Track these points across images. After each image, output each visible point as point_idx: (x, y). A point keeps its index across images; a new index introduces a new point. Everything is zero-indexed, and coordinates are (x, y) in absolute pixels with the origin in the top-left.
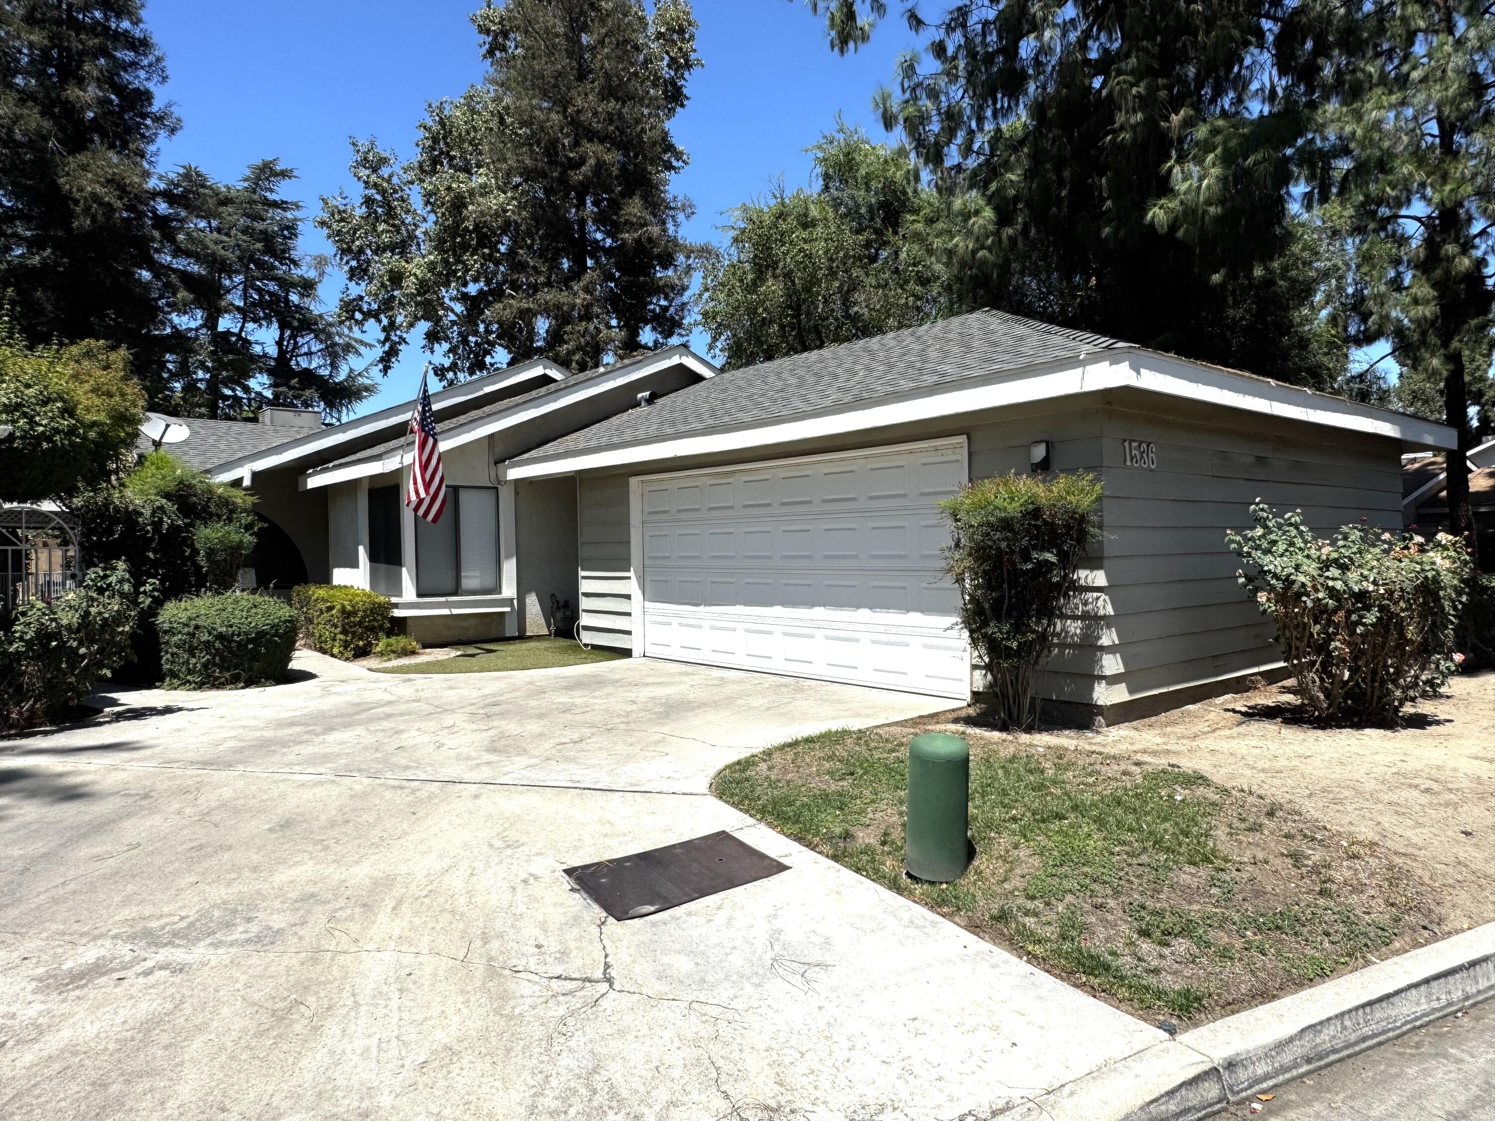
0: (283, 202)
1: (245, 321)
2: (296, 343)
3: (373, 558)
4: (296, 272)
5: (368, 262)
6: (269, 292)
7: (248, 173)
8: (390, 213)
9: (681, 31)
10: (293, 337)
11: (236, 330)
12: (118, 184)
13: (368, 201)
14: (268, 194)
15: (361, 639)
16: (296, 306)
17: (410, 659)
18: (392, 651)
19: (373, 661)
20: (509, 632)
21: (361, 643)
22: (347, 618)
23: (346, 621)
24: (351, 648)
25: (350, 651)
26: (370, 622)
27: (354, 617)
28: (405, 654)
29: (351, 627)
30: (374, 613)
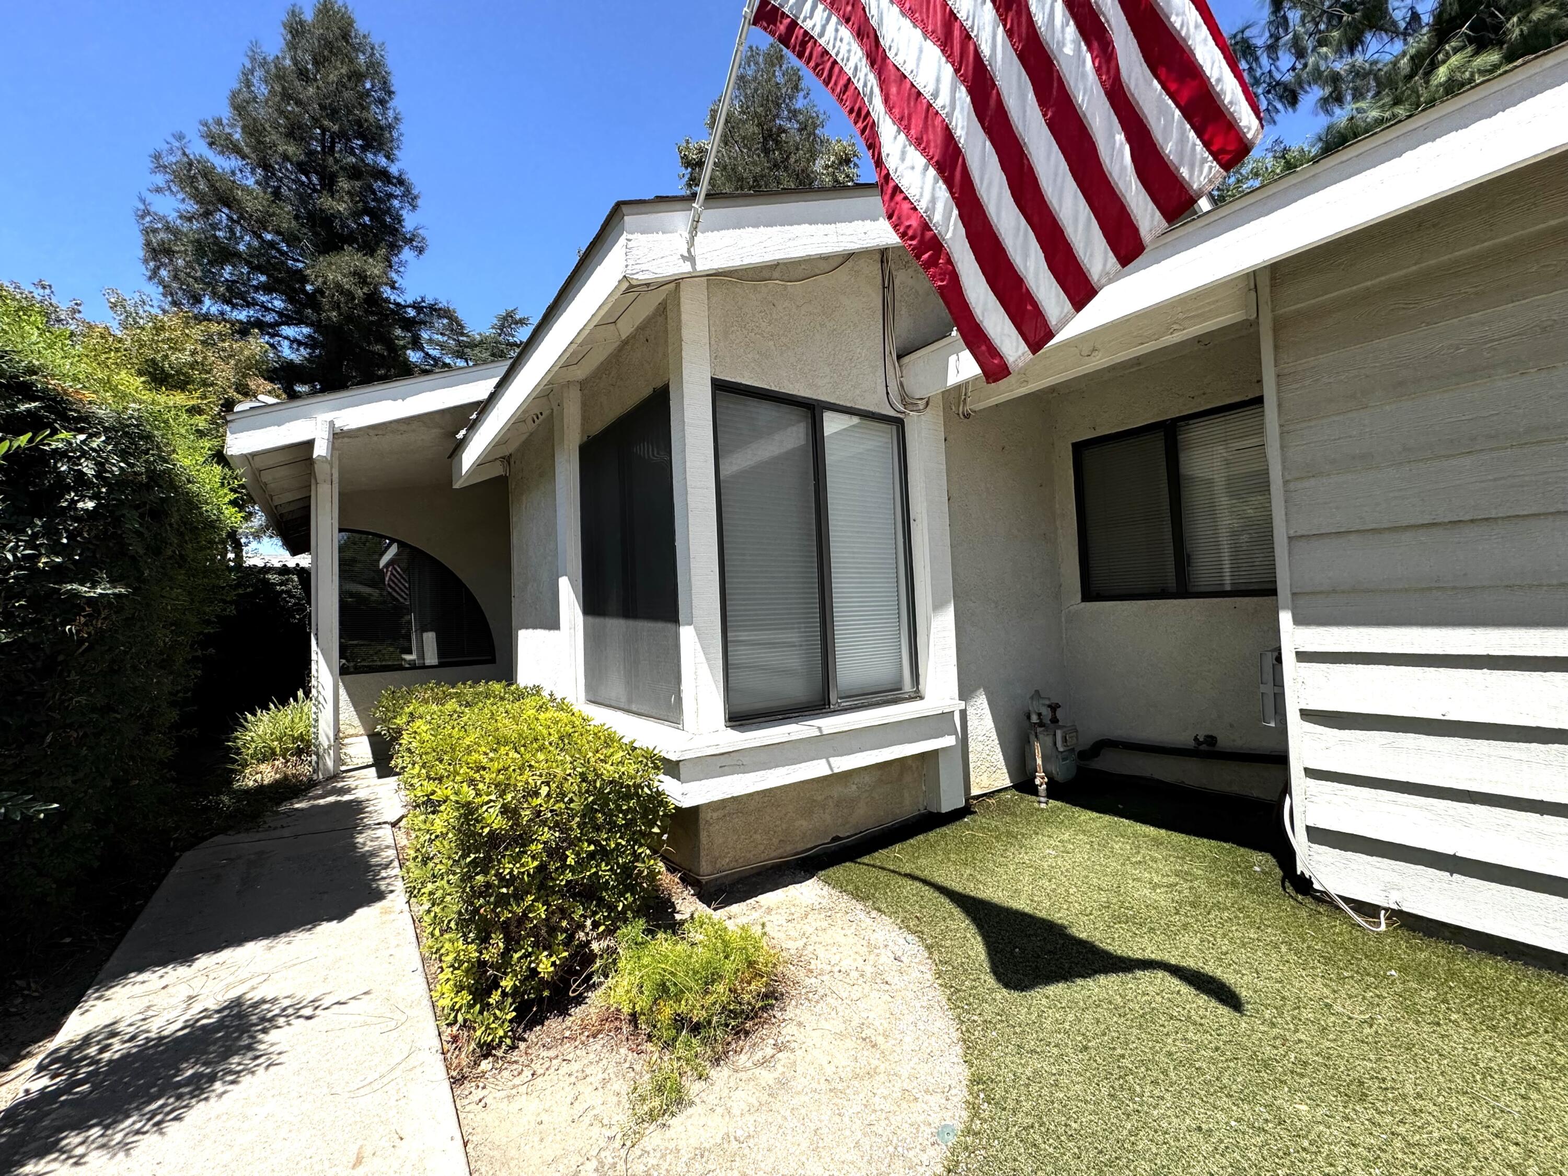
7: (495, 321)
15: (546, 946)
17: (766, 1076)
18: (680, 1022)
19: (596, 1074)
20: (950, 801)
21: (545, 966)
22: (484, 866)
23: (480, 878)
24: (504, 994)
25: (500, 1005)
26: (581, 864)
27: (516, 859)
28: (741, 1032)
29: (503, 901)
30: (598, 829)
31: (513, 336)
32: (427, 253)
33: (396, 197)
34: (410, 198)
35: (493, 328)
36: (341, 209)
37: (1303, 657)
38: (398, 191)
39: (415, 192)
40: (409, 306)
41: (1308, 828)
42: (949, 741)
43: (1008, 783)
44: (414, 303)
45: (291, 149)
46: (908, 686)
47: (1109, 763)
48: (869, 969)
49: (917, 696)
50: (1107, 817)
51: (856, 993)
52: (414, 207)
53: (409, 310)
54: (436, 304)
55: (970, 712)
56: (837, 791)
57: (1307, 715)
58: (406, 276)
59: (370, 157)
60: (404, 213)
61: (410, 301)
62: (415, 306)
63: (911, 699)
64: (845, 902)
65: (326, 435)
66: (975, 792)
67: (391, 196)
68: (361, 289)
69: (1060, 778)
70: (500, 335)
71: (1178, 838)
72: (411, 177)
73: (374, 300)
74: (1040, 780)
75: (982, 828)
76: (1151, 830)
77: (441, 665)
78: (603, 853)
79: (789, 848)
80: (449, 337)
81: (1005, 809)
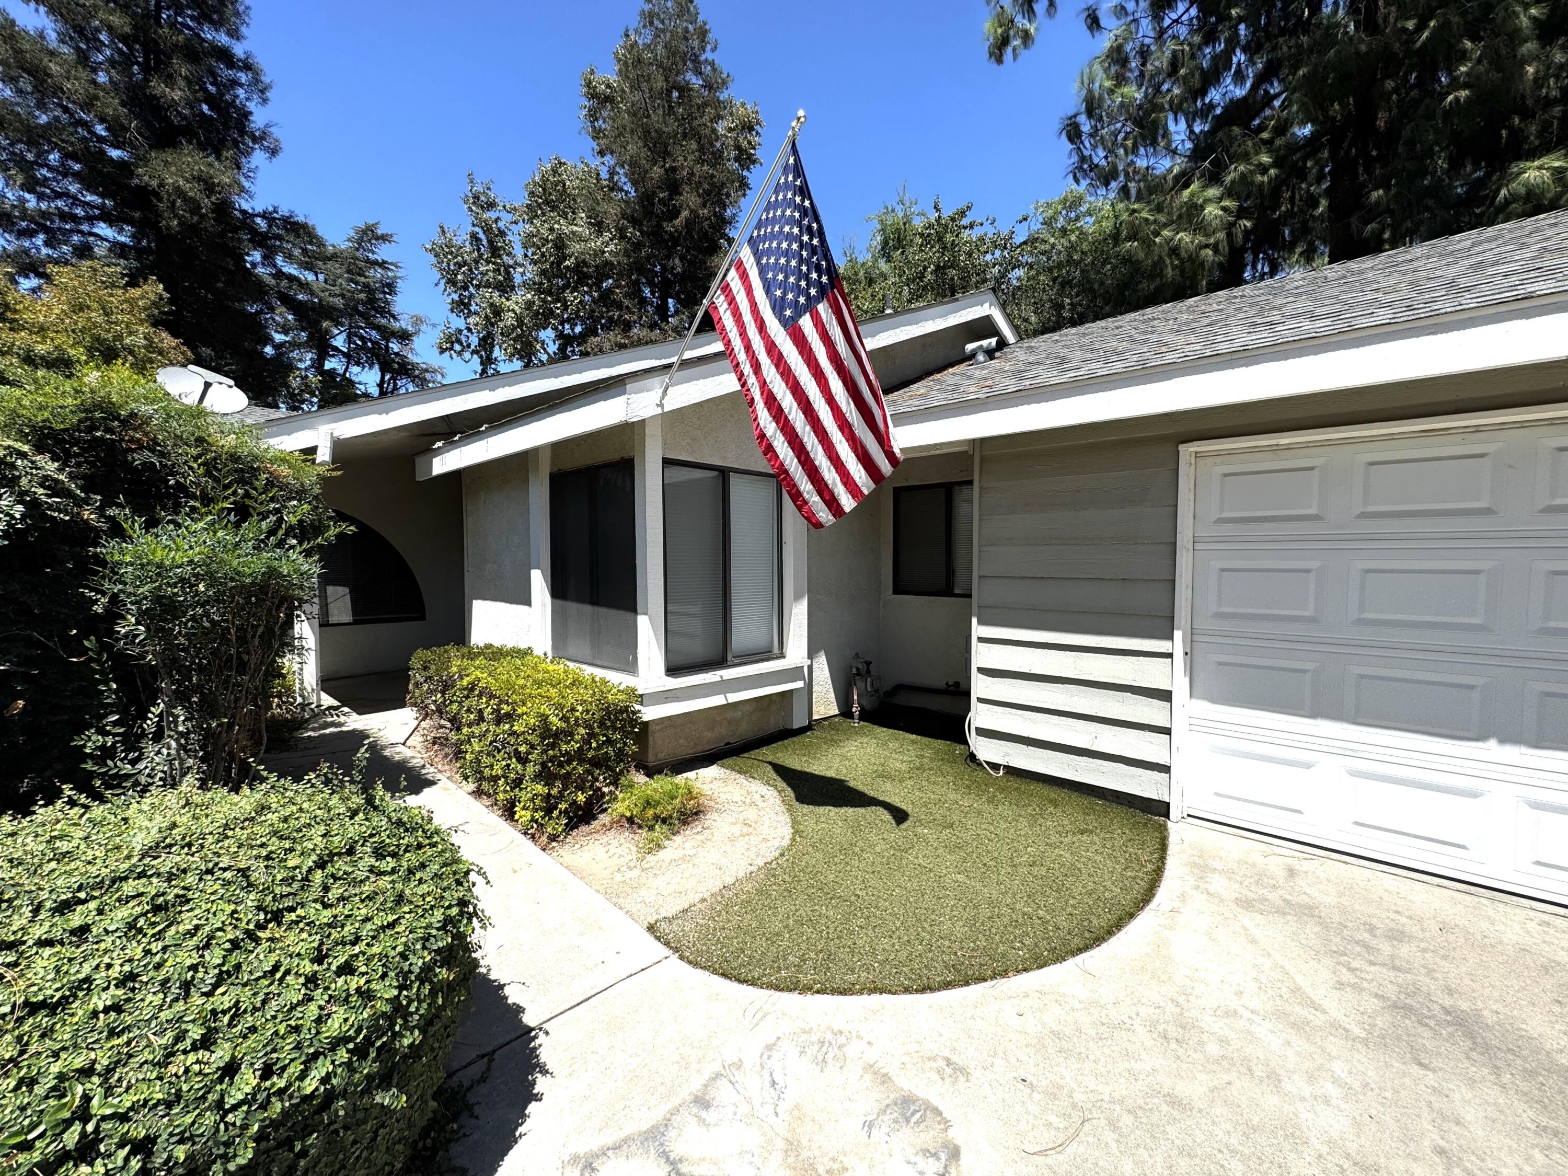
0: (384, 262)
1: (348, 363)
2: (395, 384)
3: (558, 591)
4: (396, 325)
5: (471, 296)
6: (370, 340)
7: (352, 233)
8: (495, 251)
9: (751, 129)
10: (394, 379)
11: (341, 372)
12: (206, 182)
13: (474, 237)
14: (370, 255)
15: (581, 788)
16: (397, 354)
17: (699, 837)
18: (656, 818)
19: (615, 843)
20: (799, 721)
21: (581, 798)
22: (553, 746)
23: (551, 752)
24: (560, 812)
25: (558, 818)
26: (599, 747)
27: (568, 742)
28: (685, 823)
29: (561, 765)
30: (607, 728)
31: (373, 253)
32: (280, 157)
33: (241, 85)
34: (261, 90)
35: (349, 240)
36: (176, 98)
37: (981, 640)
38: (243, 77)
39: (266, 79)
40: (257, 215)
41: (977, 728)
42: (800, 684)
43: (837, 712)
44: (265, 212)
45: (116, 20)
46: (776, 650)
47: (904, 699)
48: (748, 801)
49: (782, 656)
50: (892, 731)
51: (741, 809)
52: (265, 101)
53: (258, 220)
54: (291, 217)
55: (815, 666)
56: (729, 715)
57: (981, 670)
58: (257, 182)
59: (209, 34)
60: (251, 106)
61: (259, 209)
62: (264, 215)
63: (777, 658)
64: (734, 775)
65: (328, 444)
66: (815, 717)
67: (235, 83)
68: (208, 197)
69: (867, 707)
70: (358, 250)
71: (925, 740)
72: (261, 60)
73: (223, 208)
74: (855, 709)
75: (817, 738)
76: (914, 737)
77: (355, 622)
78: (609, 741)
79: (700, 748)
80: (294, 244)
81: (832, 727)
